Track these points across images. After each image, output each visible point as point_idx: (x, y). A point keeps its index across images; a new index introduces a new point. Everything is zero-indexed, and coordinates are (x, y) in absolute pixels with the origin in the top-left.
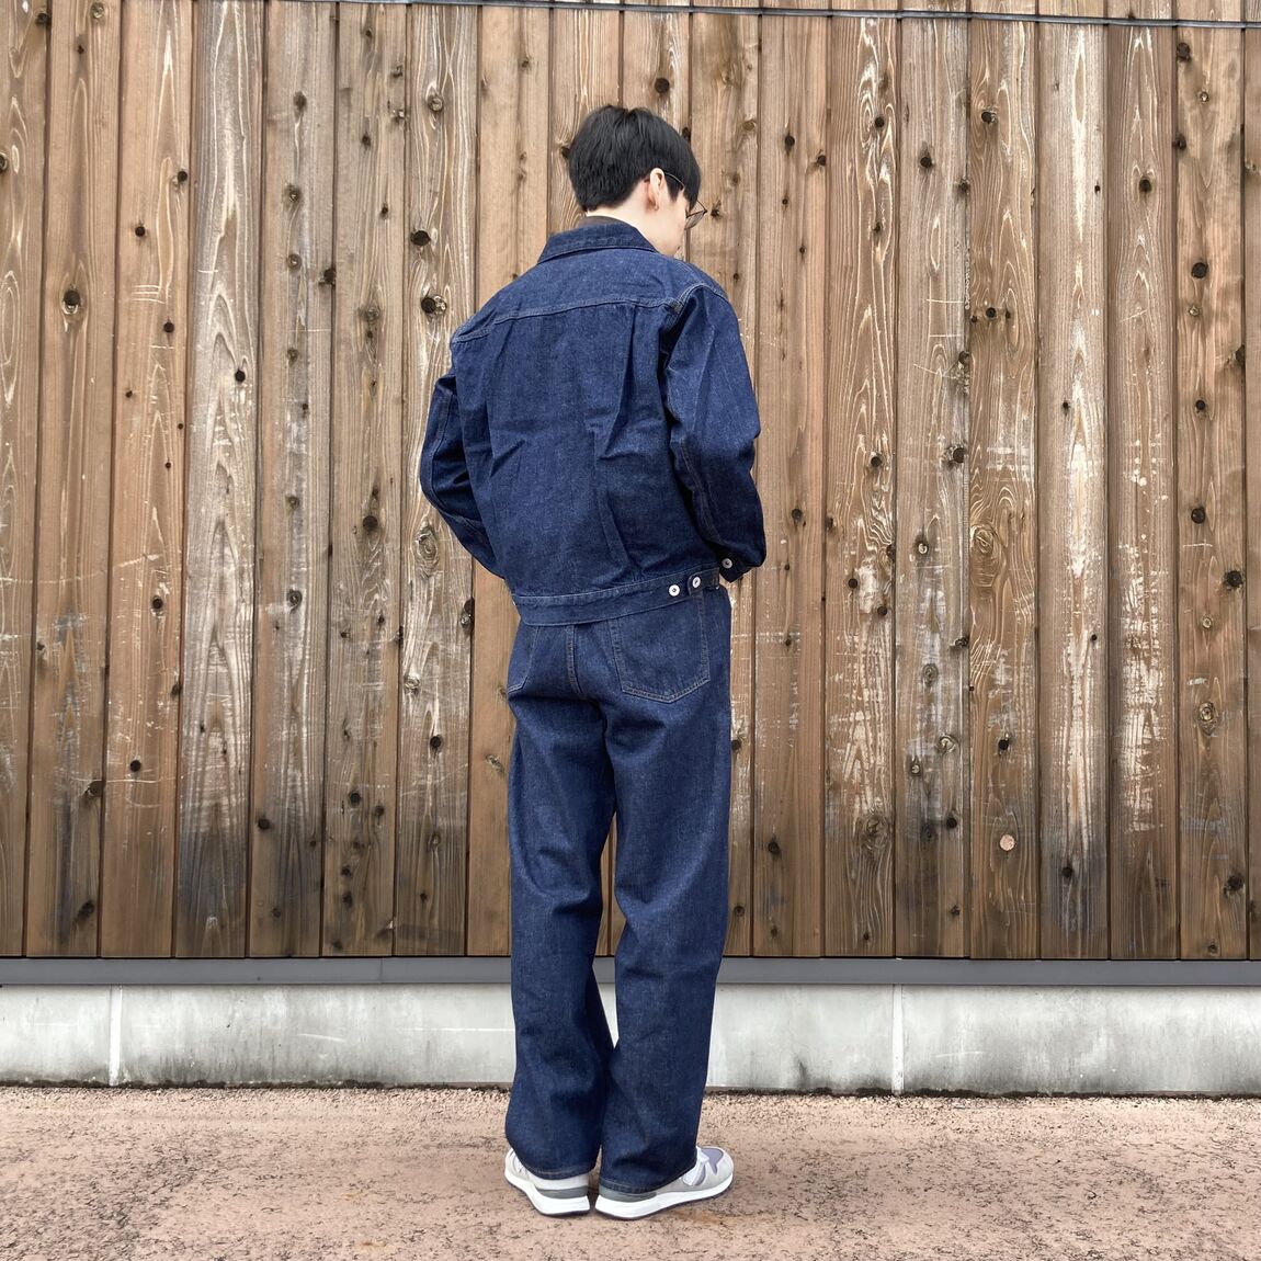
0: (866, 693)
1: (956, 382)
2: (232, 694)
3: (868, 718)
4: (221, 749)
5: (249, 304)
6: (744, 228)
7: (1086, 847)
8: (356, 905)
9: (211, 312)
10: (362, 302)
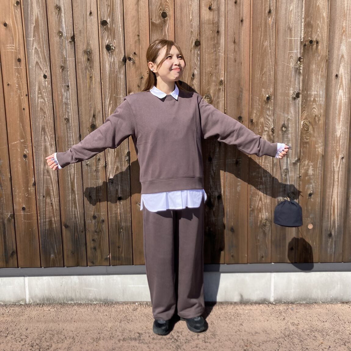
0: (264, 179)
1: (297, 69)
2: (52, 185)
3: (264, 187)
4: (50, 203)
5: (46, 50)
6: (221, 14)
7: (336, 227)
8: (97, 250)
9: (33, 54)
10: (85, 48)
